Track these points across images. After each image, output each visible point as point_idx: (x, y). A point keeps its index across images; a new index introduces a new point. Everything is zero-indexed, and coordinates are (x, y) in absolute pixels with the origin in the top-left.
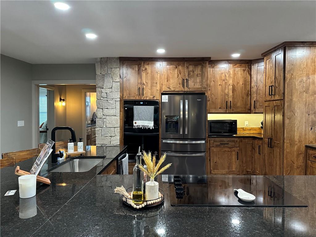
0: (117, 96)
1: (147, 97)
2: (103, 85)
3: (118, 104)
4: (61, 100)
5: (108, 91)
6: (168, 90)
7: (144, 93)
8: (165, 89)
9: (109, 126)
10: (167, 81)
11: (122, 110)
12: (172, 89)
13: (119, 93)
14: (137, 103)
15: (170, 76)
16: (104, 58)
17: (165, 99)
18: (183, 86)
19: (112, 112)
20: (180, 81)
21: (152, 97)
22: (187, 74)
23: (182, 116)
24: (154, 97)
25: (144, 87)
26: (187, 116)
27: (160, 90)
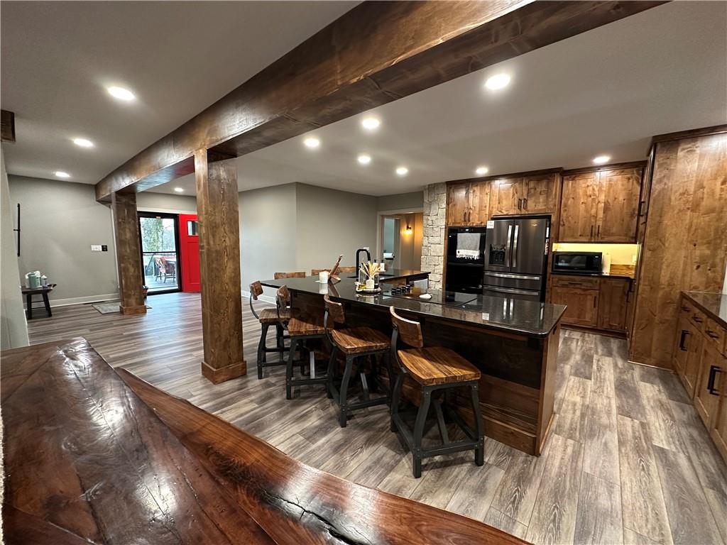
0: (442, 223)
1: (473, 223)
2: (429, 213)
3: (443, 231)
4: (408, 228)
5: (434, 218)
6: (500, 214)
7: (471, 218)
8: (495, 212)
9: (433, 254)
10: (499, 203)
11: (447, 238)
12: (505, 213)
13: (444, 220)
14: (462, 230)
15: (504, 197)
16: (431, 185)
17: (491, 225)
18: (520, 208)
19: (437, 240)
20: (516, 202)
21: (479, 222)
22: (525, 192)
23: (509, 246)
24: (482, 223)
25: (471, 212)
26: (515, 246)
27: (490, 214)
